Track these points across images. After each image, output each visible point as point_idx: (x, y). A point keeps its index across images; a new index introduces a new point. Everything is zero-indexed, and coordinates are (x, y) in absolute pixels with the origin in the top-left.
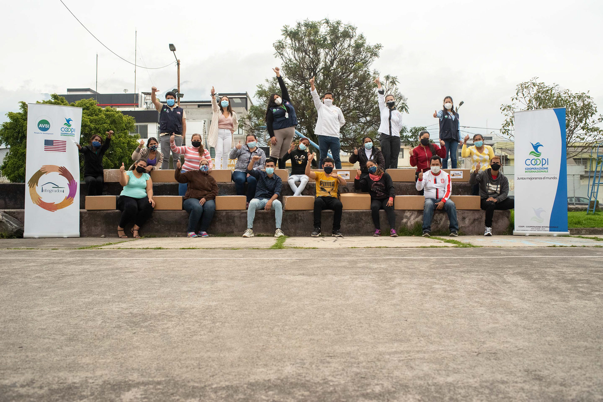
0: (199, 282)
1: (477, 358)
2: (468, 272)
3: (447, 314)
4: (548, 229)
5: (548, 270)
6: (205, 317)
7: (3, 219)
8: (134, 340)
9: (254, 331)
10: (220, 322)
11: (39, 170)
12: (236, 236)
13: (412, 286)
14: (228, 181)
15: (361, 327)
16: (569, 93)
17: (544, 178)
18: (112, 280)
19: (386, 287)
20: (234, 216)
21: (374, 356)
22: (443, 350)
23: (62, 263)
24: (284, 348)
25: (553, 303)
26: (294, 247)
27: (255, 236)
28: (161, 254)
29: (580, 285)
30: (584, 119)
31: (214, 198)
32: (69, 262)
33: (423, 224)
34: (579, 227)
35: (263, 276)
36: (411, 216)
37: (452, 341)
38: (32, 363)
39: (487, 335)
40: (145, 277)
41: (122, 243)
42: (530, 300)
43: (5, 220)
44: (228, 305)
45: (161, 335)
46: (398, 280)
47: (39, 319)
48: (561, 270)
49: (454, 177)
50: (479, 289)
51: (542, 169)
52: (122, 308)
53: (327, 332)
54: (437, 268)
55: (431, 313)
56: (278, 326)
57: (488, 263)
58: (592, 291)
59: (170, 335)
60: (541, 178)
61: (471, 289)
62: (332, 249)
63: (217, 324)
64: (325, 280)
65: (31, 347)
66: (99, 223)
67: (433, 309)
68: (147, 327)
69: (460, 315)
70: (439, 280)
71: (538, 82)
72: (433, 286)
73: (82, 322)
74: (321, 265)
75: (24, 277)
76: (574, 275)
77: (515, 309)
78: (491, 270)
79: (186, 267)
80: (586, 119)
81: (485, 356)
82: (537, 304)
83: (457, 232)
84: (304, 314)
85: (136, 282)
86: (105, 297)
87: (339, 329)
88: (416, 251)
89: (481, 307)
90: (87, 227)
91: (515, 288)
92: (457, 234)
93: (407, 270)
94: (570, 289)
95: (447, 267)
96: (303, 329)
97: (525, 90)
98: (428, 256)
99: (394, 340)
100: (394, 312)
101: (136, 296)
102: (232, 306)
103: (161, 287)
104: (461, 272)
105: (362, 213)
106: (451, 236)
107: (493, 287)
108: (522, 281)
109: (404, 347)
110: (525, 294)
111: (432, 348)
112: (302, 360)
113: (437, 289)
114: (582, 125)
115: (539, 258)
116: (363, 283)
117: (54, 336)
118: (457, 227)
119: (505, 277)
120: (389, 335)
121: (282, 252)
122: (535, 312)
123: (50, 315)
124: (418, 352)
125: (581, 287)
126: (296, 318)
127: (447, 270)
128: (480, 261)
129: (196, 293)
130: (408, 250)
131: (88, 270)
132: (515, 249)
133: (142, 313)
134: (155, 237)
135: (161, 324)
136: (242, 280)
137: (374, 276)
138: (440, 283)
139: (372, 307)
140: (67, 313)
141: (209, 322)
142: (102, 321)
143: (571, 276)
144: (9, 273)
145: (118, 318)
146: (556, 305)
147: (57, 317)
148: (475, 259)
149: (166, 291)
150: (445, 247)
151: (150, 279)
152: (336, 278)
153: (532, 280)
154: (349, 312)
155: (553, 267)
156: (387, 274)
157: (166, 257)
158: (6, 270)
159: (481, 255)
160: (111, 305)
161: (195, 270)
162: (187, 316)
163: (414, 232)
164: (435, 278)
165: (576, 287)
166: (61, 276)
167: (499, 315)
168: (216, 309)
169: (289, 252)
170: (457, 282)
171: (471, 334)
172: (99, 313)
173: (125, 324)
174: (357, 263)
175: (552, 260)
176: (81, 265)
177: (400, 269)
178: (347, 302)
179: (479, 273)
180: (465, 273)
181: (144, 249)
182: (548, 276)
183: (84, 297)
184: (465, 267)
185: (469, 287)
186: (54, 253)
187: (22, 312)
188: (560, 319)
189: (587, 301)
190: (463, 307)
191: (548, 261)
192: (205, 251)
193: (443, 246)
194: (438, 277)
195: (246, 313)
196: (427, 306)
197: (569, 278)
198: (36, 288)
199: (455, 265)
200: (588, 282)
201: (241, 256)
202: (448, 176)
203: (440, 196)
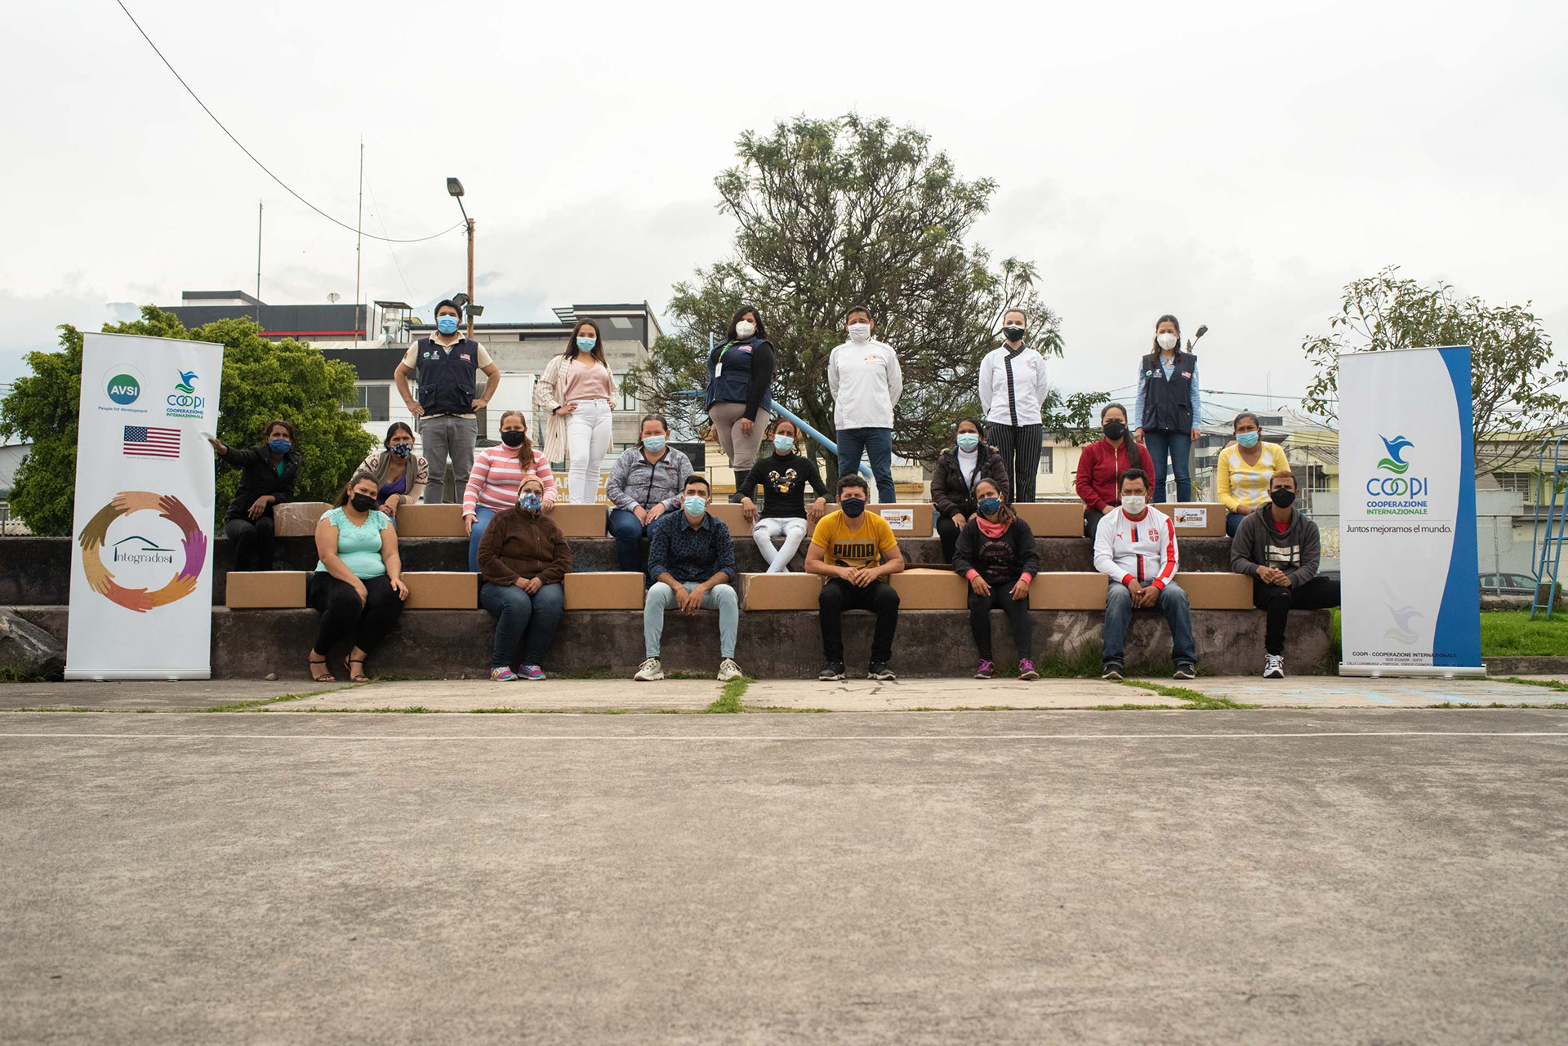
0: (521, 800)
1: (1246, 1008)
2: (1222, 775)
3: (1167, 889)
4: (1430, 660)
5: (1430, 769)
6: (537, 896)
7: (12, 631)
8: (353, 957)
9: (665, 935)
10: (577, 909)
11: (109, 506)
12: (617, 677)
13: (1076, 814)
14: (597, 532)
15: (945, 923)
16: (1480, 306)
17: (1417, 529)
18: (295, 796)
19: (1009, 816)
20: (614, 627)
21: (978, 1003)
22: (1157, 987)
23: (164, 750)
24: (743, 980)
25: (1446, 860)
26: (769, 708)
27: (667, 678)
28: (421, 726)
29: (1516, 811)
30: (1520, 374)
31: (559, 580)
32: (182, 746)
33: (1105, 647)
34: (1511, 653)
35: (687, 786)
36: (1071, 626)
37: (1181, 961)
38: (85, 1019)
39: (1273, 946)
40: (381, 787)
41: (321, 696)
42: (1385, 852)
43: (17, 632)
44: (598, 865)
45: (422, 945)
46: (1039, 798)
47: (104, 899)
48: (1467, 771)
49: (1184, 525)
50: (1251, 824)
51: (1411, 504)
52: (321, 871)
53: (855, 936)
54: (1141, 765)
55: (1126, 887)
56: (728, 920)
57: (1273, 750)
58: (1548, 826)
59: (448, 946)
60: (1409, 530)
61: (1230, 822)
62: (868, 714)
63: (569, 916)
64: (850, 798)
65: (84, 976)
66: (260, 643)
67: (1131, 876)
68: (384, 922)
69: (1201, 893)
70: (1146, 798)
71: (1398, 277)
72: (1131, 814)
73: (216, 910)
74: (839, 756)
75: (67, 788)
76: (1499, 784)
77: (1347, 877)
78: (1282, 771)
79: (489, 762)
80: (1524, 375)
81: (1269, 1003)
82: (1403, 861)
83: (1192, 668)
84: (794, 888)
85: (355, 799)
86: (277, 841)
87: (886, 929)
88: (1085, 719)
89: (1256, 869)
90: (229, 652)
91: (1345, 820)
92: (1192, 673)
93: (1062, 770)
94: (1488, 823)
95: (1168, 763)
96: (793, 929)
97: (1365, 299)
98: (1117, 731)
99: (1031, 960)
100: (1029, 885)
101: (356, 839)
102: (609, 866)
103: (422, 814)
104: (1205, 775)
105: (946, 616)
106: (1177, 678)
107: (1287, 816)
108: (1362, 799)
109: (1055, 978)
110: (1372, 835)
111: (1130, 981)
112: (791, 1013)
113: (1142, 821)
114: (1514, 388)
115: (1407, 737)
116: (948, 805)
117: (143, 945)
118: (1193, 655)
119: (1318, 789)
120: (1015, 946)
121: (736, 722)
122: (1396, 885)
123: (134, 890)
124: (1093, 991)
125: (1518, 817)
127: (1168, 769)
128: (1253, 746)
129: (512, 830)
130: (1064, 714)
131: (232, 769)
132: (1344, 712)
133: (374, 885)
134: (406, 679)
135: (423, 915)
136: (633, 796)
137: (976, 787)
138: (1149, 805)
139: (973, 870)
140: (178, 884)
141: (549, 910)
142: (268, 906)
143: (1492, 786)
144: (26, 776)
145: (311, 899)
146: (1453, 864)
147: (152, 894)
148: (1238, 740)
149: (435, 825)
150: (1162, 707)
151: (392, 794)
152: (878, 790)
153: (1390, 797)
154: (912, 884)
155: (1443, 761)
156: (1012, 780)
157: (434, 733)
158: (18, 767)
159: (1257, 730)
160: (292, 862)
161: (512, 770)
162: (491, 892)
163: (1081, 668)
164: (1137, 793)
165: (1505, 815)
166: (163, 785)
167: (1303, 892)
168: (566, 875)
169: (755, 719)
170: (1193, 803)
171: (1230, 942)
172: (260, 883)
173: (329, 916)
174: (933, 751)
175: (1440, 742)
176: (215, 754)
177: (1044, 769)
178: (908, 857)
179: (1249, 777)
180: (1214, 779)
181: (377, 711)
182: (1430, 786)
183: (222, 841)
184: (1215, 761)
185: (1225, 815)
186: (143, 721)
187: (59, 882)
188: (1464, 902)
189: (1534, 855)
190: (1211, 870)
191: (1430, 745)
192: (537, 718)
193: (1158, 705)
194: (1143, 789)
195: (643, 886)
196: (1115, 867)
197: (1485, 791)
198: (98, 816)
199: (1188, 756)
200: (1536, 803)
201: (630, 730)
202: (1168, 522)
203: (1147, 575)
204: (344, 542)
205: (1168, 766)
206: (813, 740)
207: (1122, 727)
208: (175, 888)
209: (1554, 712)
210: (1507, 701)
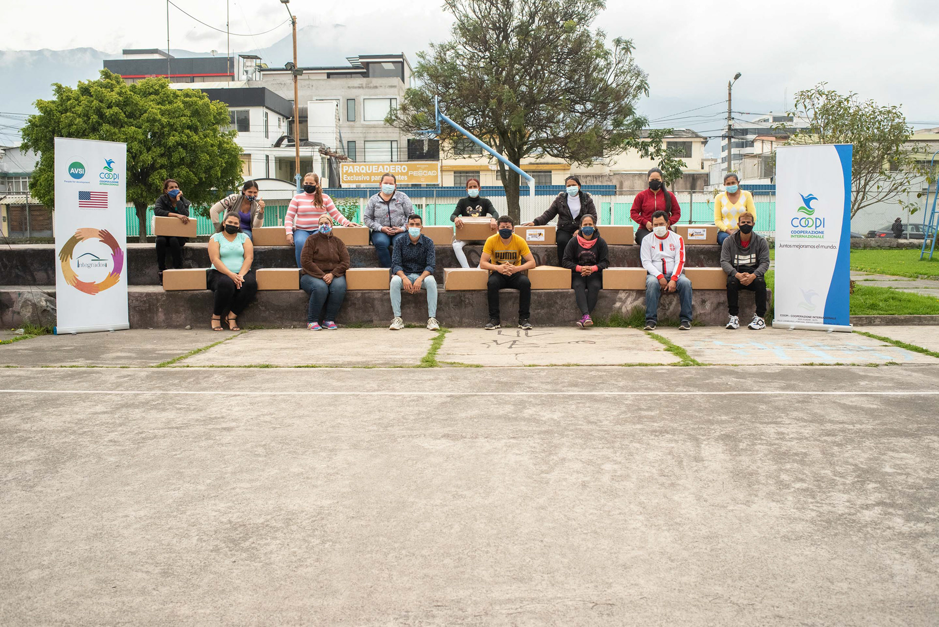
0: (314, 452)
1: (590, 612)
2: (662, 432)
3: (594, 528)
4: (822, 320)
5: (768, 428)
6: (314, 530)
8: (234, 574)
10: (331, 540)
12: (376, 327)
13: (576, 466)
15: (487, 552)
16: (874, 105)
17: (818, 247)
18: (206, 449)
19: (544, 468)
21: (484, 606)
22: (560, 598)
23: (137, 407)
24: (393, 590)
25: (731, 507)
26: (452, 364)
29: (788, 466)
30: (894, 145)
32: (147, 403)
33: (645, 311)
35: (395, 440)
36: (626, 298)
37: (577, 581)
38: (130, 613)
39: (621, 571)
41: (216, 348)
42: (706, 501)
44: (345, 506)
46: (563, 452)
47: (126, 533)
48: (785, 430)
50: (656, 476)
51: (815, 233)
52: (219, 511)
54: (625, 421)
55: (576, 526)
56: (395, 549)
57: (699, 408)
58: (796, 479)
60: (814, 247)
61: (647, 475)
62: (503, 370)
64: (472, 451)
66: (181, 309)
67: (582, 518)
68: (247, 550)
69: (608, 531)
70: (616, 452)
71: (826, 89)
72: (603, 467)
73: (175, 540)
74: (475, 412)
75: (96, 442)
76: (794, 443)
77: (678, 520)
78: (693, 429)
80: (897, 147)
81: (600, 609)
82: (711, 509)
83: (689, 323)
84: (428, 525)
85: (235, 453)
86: (199, 487)
87: (461, 556)
88: (613, 376)
89: (641, 513)
90: (165, 314)
91: (702, 473)
92: (689, 327)
93: (584, 426)
94: (769, 477)
95: (640, 420)
96: (421, 556)
97: (807, 100)
98: (626, 388)
99: (515, 579)
100: (533, 524)
101: (235, 486)
102: (349, 508)
103: (267, 464)
104: (653, 432)
105: (556, 293)
106: (681, 329)
107: (676, 469)
108: (720, 455)
109: (520, 591)
110: (708, 487)
111: (551, 593)
112: (408, 612)
113: (605, 473)
115: (775, 396)
116: (518, 458)
117: (146, 566)
119: (703, 446)
120: (513, 569)
121: (432, 377)
122: (698, 527)
123: (138, 526)
124: (533, 600)
125: (787, 471)
127: (637, 426)
128: (689, 404)
129: (308, 478)
130: (605, 371)
131: (174, 425)
132: (754, 369)
133: (243, 521)
134: (262, 328)
135: (264, 545)
136: (368, 449)
137: (536, 442)
138: (615, 458)
139: (512, 512)
140: (157, 521)
141: (318, 541)
142: (197, 537)
143: (789, 444)
144: (74, 432)
145: (216, 532)
146: (732, 510)
147: (145, 529)
148: (686, 398)
149: (272, 473)
150: (659, 365)
151: (252, 447)
152: (487, 444)
153: (735, 453)
154: (481, 523)
155: (779, 420)
156: (556, 435)
157: (274, 389)
158: (69, 423)
159: (699, 387)
160: (206, 504)
161: (311, 425)
162: (294, 528)
163: (631, 322)
164: (613, 447)
165: (781, 470)
166: (141, 440)
167: (653, 532)
168: (330, 514)
169: (442, 375)
170: (637, 457)
171: (603, 568)
172: (192, 520)
173: (224, 545)
174: (525, 407)
175: (788, 401)
176: (164, 410)
177: (575, 425)
178: (486, 501)
179: (674, 434)
180: (656, 436)
181: (245, 367)
182: (760, 444)
183: (173, 487)
184: (664, 419)
185: (647, 468)
186: (125, 377)
187: (104, 520)
188: (720, 541)
189: (774, 504)
190: (620, 514)
191: (782, 404)
192: (329, 372)
193: (657, 362)
194: (617, 445)
195: (362, 523)
196: (578, 511)
197: (784, 449)
198: (113, 466)
199: (653, 414)
200: (803, 459)
201: (375, 386)
202: (681, 239)
203: (668, 270)
204: (223, 250)
205: (638, 423)
206: (467, 396)
207: (630, 384)
208: (155, 524)
209: (867, 370)
210: (847, 358)
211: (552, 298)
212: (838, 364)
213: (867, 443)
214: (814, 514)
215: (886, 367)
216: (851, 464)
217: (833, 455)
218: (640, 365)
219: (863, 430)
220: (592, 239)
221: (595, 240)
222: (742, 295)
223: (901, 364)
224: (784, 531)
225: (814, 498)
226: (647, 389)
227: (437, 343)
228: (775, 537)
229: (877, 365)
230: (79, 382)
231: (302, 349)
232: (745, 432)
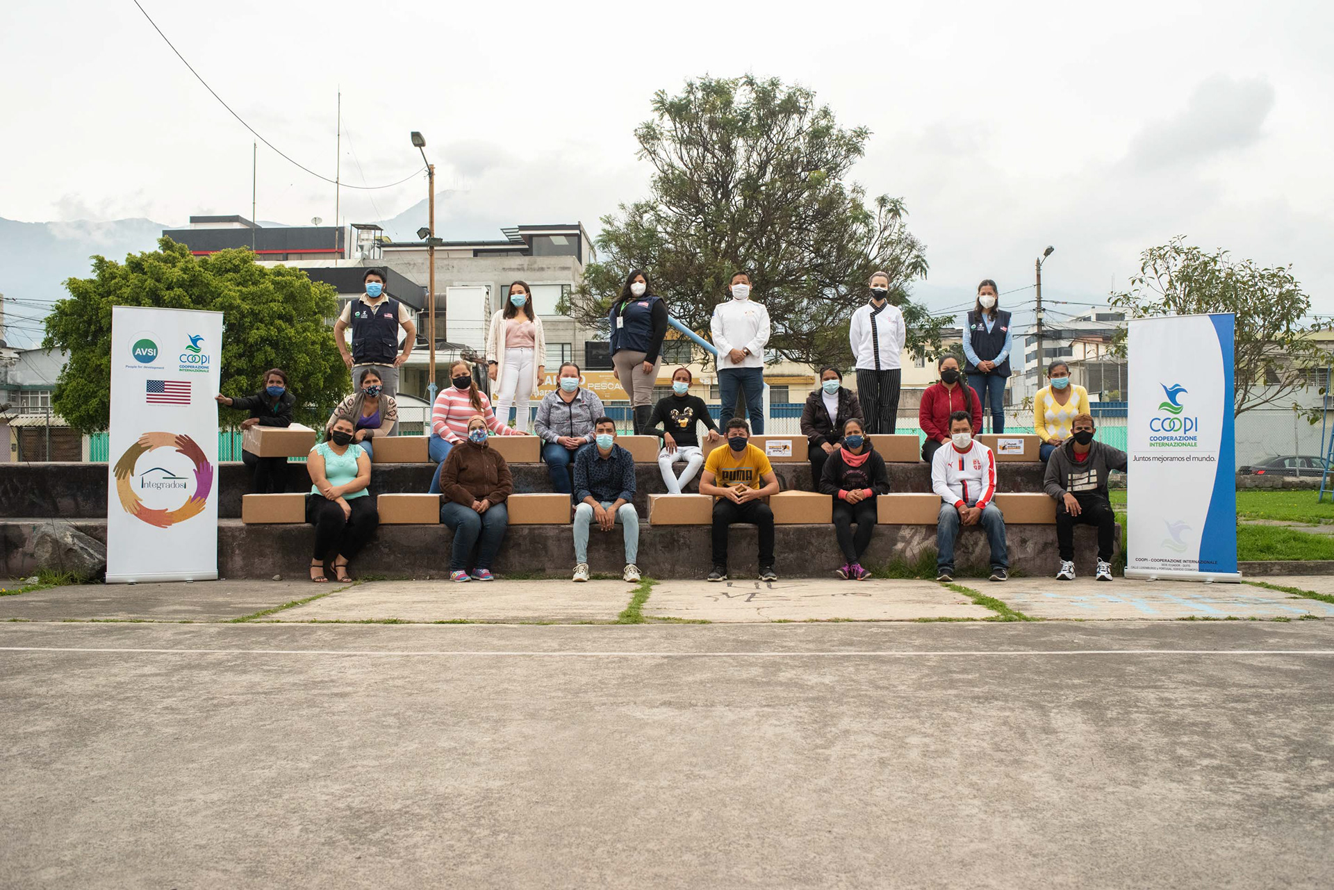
0: (471, 723)
2: (988, 698)
3: (907, 816)
4: (1197, 566)
5: (1144, 693)
6: (479, 818)
7: (75, 544)
8: (360, 874)
9: (562, 855)
10: (506, 831)
13: (867, 739)
14: (532, 458)
15: (748, 846)
16: (1252, 267)
17: (1188, 459)
18: (309, 718)
19: (819, 741)
20: (546, 538)
23: (206, 668)
25: (1111, 789)
26: (664, 619)
28: (396, 639)
29: (1185, 739)
30: (1284, 322)
31: (504, 502)
32: (219, 663)
35: (592, 708)
36: (912, 537)
37: (893, 881)
40: (369, 711)
41: (318, 602)
42: (1071, 781)
43: (78, 545)
44: (523, 789)
45: (404, 863)
46: (845, 723)
47: (191, 821)
48: (1170, 696)
49: (1003, 453)
50: (989, 751)
51: (1184, 438)
52: (332, 794)
53: (686, 857)
54: (931, 686)
55: (879, 813)
56: (605, 842)
57: (1037, 670)
59: (421, 864)
60: (1183, 459)
61: (975, 750)
62: (740, 626)
63: (500, 838)
64: (707, 722)
66: (268, 551)
67: (887, 802)
68: (377, 843)
69: (929, 819)
70: (923, 723)
71: (1185, 245)
72: (907, 740)
73: (266, 831)
74: (707, 675)
75: (144, 710)
76: (1187, 711)
77: (1034, 805)
78: (1033, 695)
79: (447, 681)
80: (1288, 324)
83: (1004, 572)
84: (653, 812)
85: (352, 722)
86: (300, 765)
87: (708, 850)
88: (904, 633)
89: (975, 797)
90: (244, 559)
91: (1058, 747)
92: (1004, 577)
93: (871, 692)
95: (952, 684)
96: (647, 850)
97: (1159, 261)
98: (925, 648)
99: (795, 879)
100: (813, 811)
101: (355, 763)
102: (530, 790)
103: (400, 737)
107: (1018, 743)
108: (1080, 726)
110: (1070, 764)
113: (912, 747)
115: (1145, 655)
116: (778, 730)
117: (223, 863)
119: (1052, 714)
120: (790, 866)
121: (637, 635)
122: (1065, 813)
123: (209, 812)
125: (1184, 744)
126: (639, 822)
127: (949, 691)
128: (1022, 665)
129: (464, 754)
130: (890, 627)
131: (260, 690)
132: (1109, 625)
133: (369, 807)
134: (383, 579)
135: (404, 836)
136: (552, 719)
137: (802, 711)
138: (923, 730)
139: (779, 796)
140: (239, 807)
141: (487, 832)
142: (300, 827)
143: (1180, 712)
144: (111, 698)
145: (328, 821)
146: (1113, 793)
147: (221, 816)
148: (1016, 658)
149: (410, 748)
150: (968, 620)
151: (378, 716)
152: (730, 714)
153: (1101, 723)
154: (734, 809)
155: (1159, 684)
156: (831, 702)
157: (407, 648)
158: (104, 686)
159: (1033, 646)
160: (312, 786)
161: (465, 690)
162: (449, 815)
163: (919, 571)
164: (918, 717)
165: (1176, 743)
166: (212, 707)
167: (998, 820)
168: (500, 799)
169: (655, 633)
170: (955, 728)
171: (931, 865)
172: (292, 806)
173: (341, 837)
174: (780, 670)
175: (1167, 661)
176: (245, 672)
177: (858, 690)
178: (737, 783)
179: (1007, 701)
180: (979, 703)
181: (363, 622)
182: (1136, 712)
183: (261, 764)
184: (987, 683)
185: (974, 742)
186: (185, 633)
187: (157, 805)
188: (1103, 830)
189: (1175, 784)
190: (943, 797)
191: (1158, 665)
192: (484, 629)
193: (966, 617)
194: (924, 713)
195: (552, 809)
196: (878, 794)
197: (1174, 718)
198: (171, 739)
199: (970, 677)
200: (1205, 730)
201: (555, 645)
202: (989, 452)
203: (971, 496)
204: (329, 468)
205: (950, 688)
206: (693, 657)
207: (931, 642)
208: (236, 810)
209: (1274, 625)
210: (1244, 611)
211: (804, 537)
212: (1230, 619)
213: (1297, 711)
214: (1238, 797)
215: (1301, 622)
216: (1280, 736)
217: (1249, 725)
218: (941, 620)
219: (1288, 695)
220: (862, 453)
221: (867, 454)
222: (1079, 531)
223: (1323, 619)
224: (1197, 818)
225: (1233, 777)
226: (957, 648)
227: (641, 597)
228: (1186, 826)
229: (1288, 620)
230: (118, 639)
231: (445, 602)
232: (1111, 698)
